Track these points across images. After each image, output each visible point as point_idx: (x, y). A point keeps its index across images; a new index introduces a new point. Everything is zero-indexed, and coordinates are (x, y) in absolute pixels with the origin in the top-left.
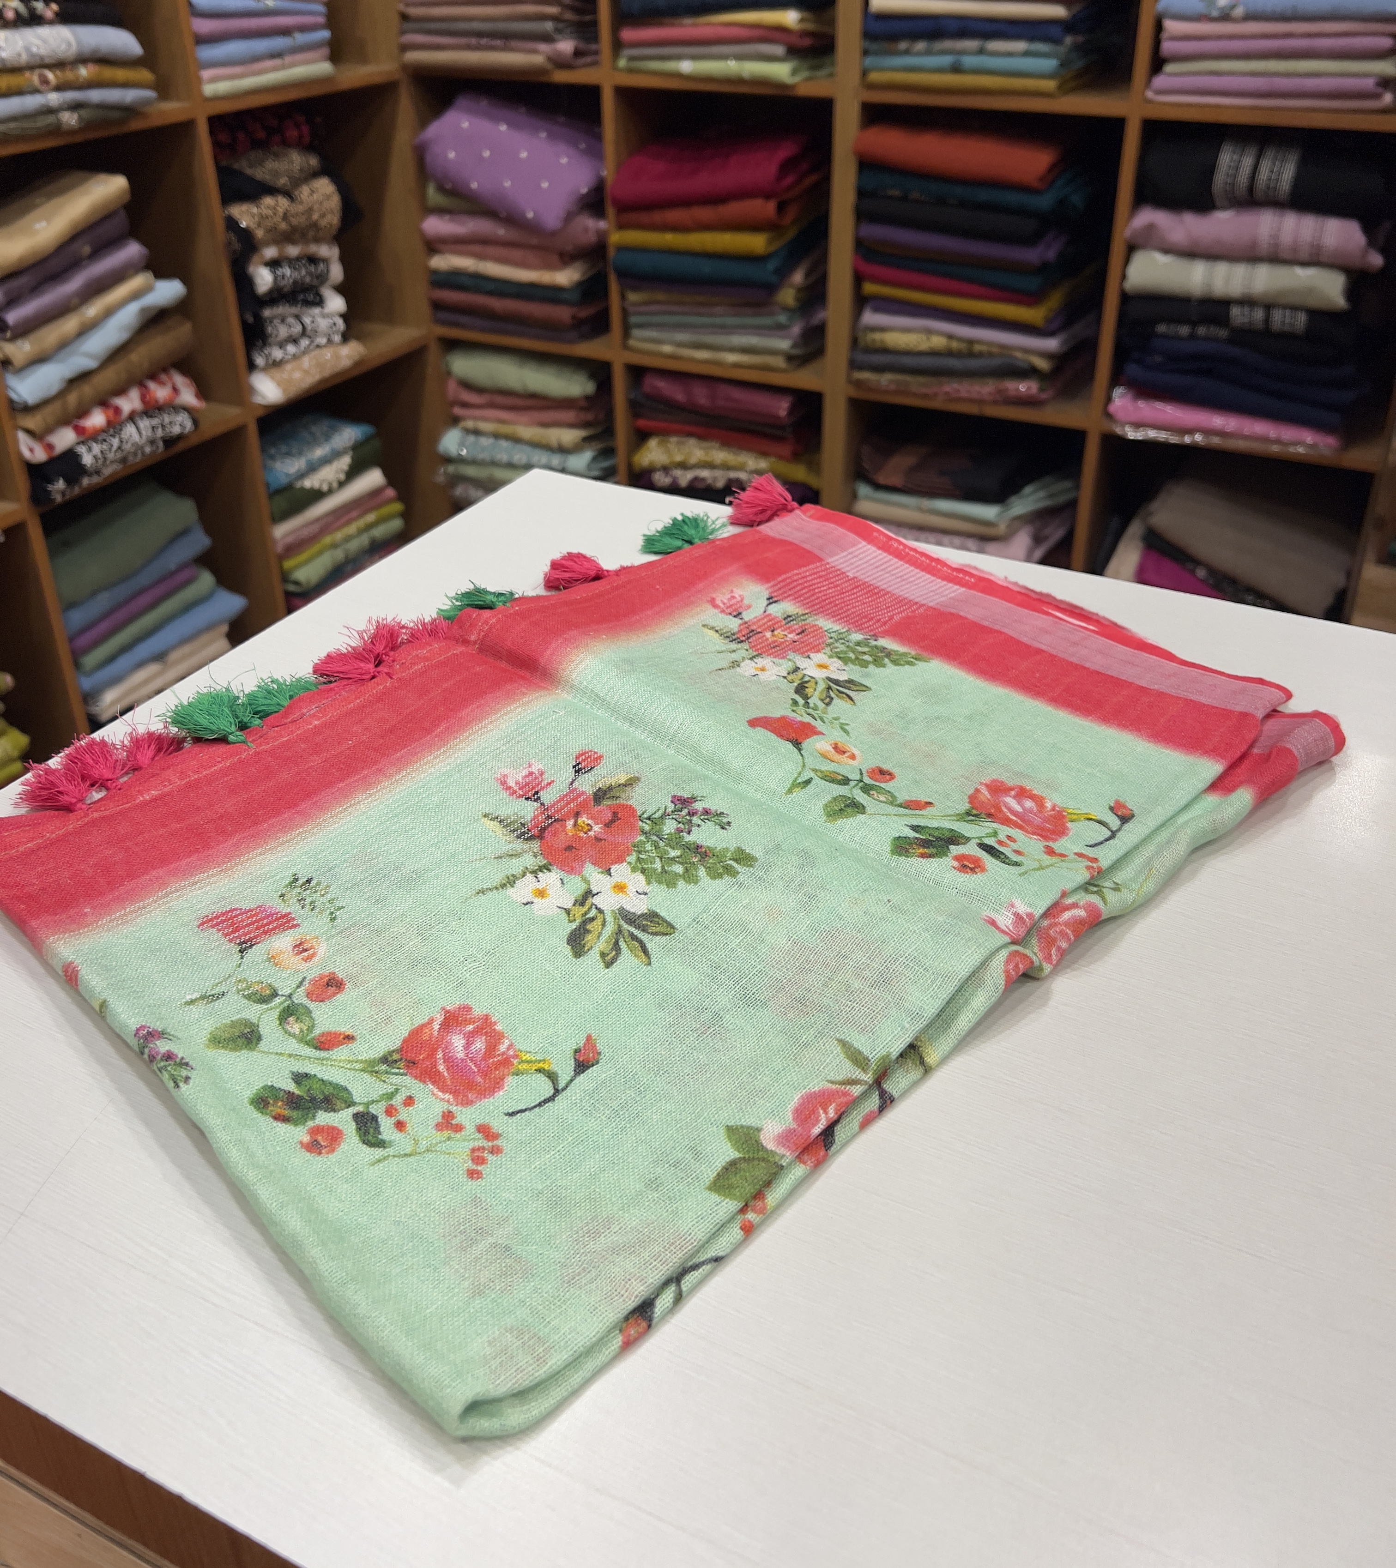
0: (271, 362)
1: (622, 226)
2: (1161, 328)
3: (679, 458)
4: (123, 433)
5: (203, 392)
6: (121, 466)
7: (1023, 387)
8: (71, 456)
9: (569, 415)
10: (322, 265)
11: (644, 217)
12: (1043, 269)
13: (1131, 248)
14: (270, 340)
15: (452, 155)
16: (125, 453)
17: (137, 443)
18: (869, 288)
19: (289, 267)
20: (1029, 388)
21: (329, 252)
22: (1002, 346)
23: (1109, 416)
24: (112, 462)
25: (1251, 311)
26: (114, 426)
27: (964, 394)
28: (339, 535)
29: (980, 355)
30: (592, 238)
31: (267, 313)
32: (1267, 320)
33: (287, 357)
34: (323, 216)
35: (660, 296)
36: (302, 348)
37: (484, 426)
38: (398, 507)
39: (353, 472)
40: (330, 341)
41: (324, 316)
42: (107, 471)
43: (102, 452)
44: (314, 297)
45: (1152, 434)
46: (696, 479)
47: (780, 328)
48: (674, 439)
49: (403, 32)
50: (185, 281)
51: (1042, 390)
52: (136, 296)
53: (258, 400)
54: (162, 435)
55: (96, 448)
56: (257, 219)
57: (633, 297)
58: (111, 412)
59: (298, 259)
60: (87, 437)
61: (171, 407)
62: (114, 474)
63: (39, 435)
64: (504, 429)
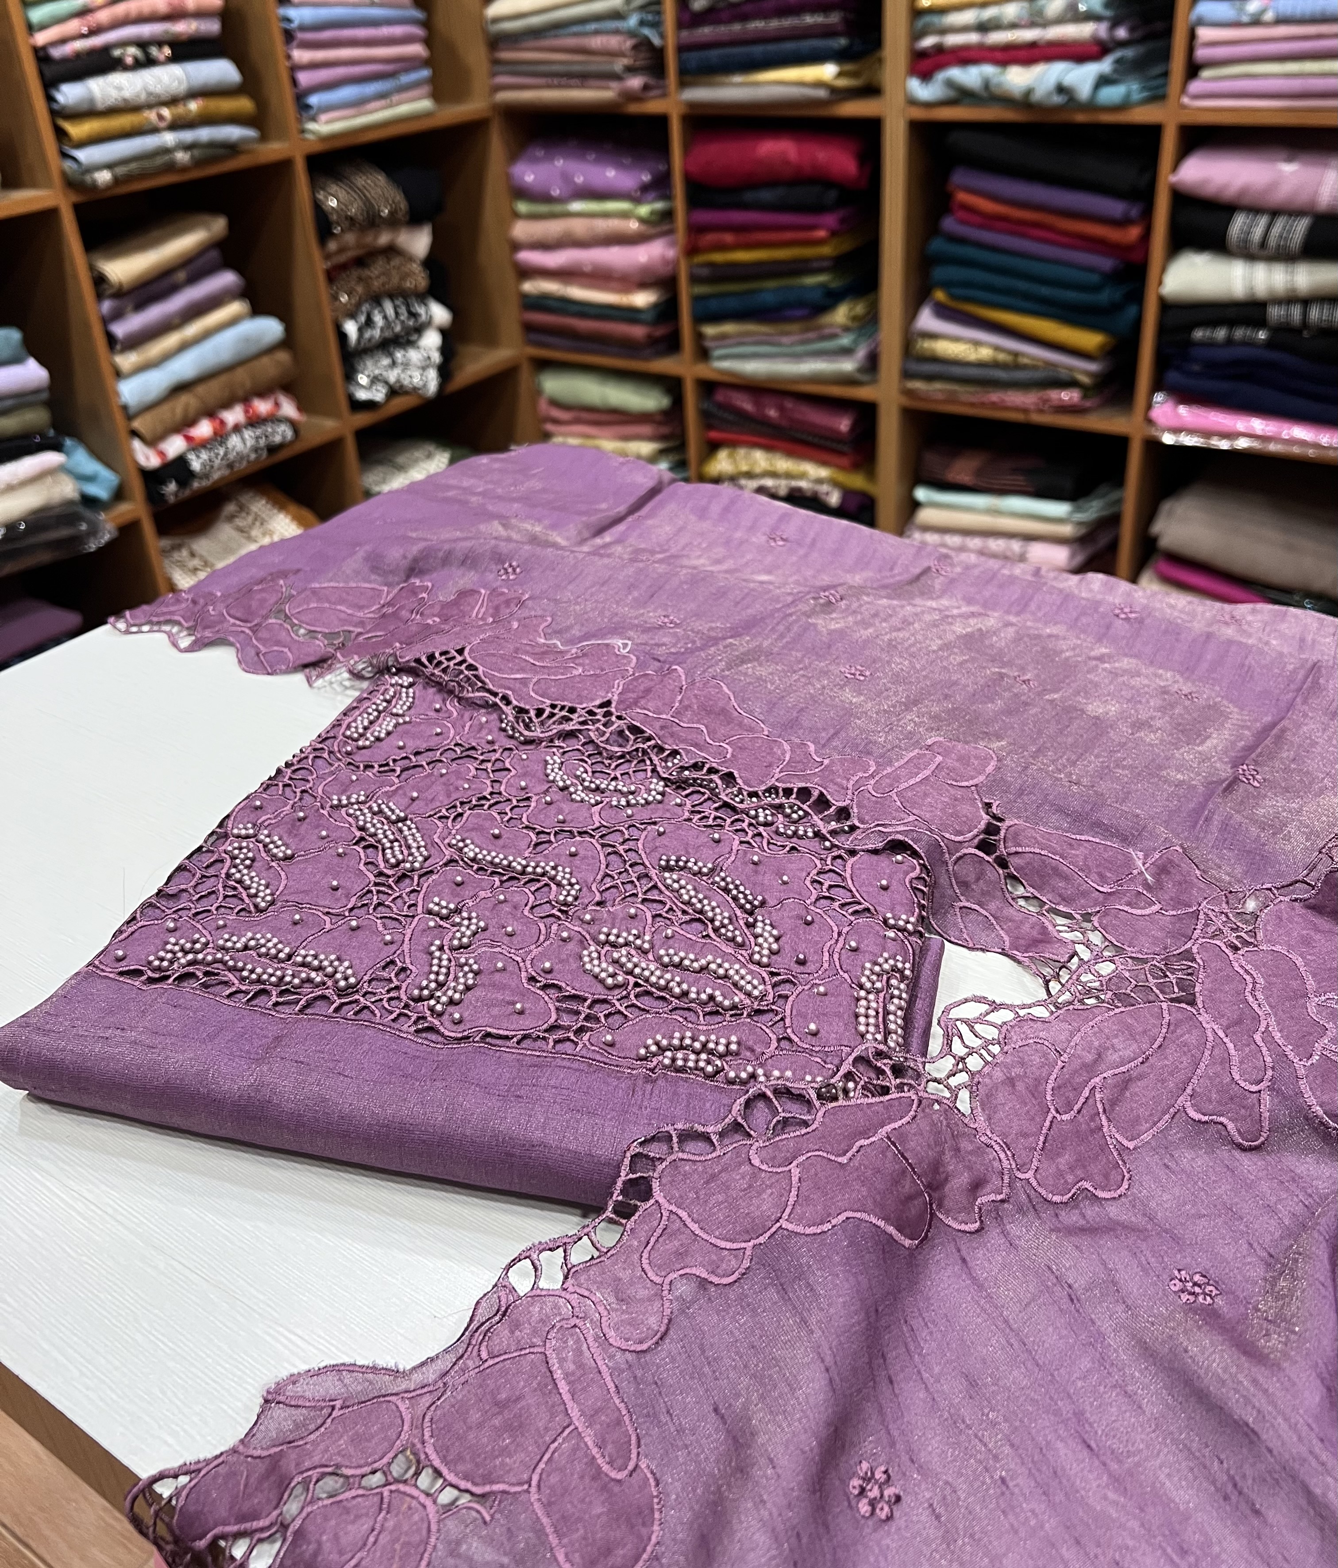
3: (744, 468)
4: (228, 442)
5: (304, 406)
6: (226, 472)
7: (1067, 396)
8: (181, 461)
9: (647, 429)
16: (230, 461)
17: (242, 452)
20: (1072, 396)
23: (1150, 422)
24: (219, 469)
26: (220, 436)
27: (1008, 403)
29: (1025, 367)
32: (1303, 317)
37: (572, 440)
42: (216, 476)
43: (209, 459)
46: (761, 488)
47: (843, 352)
48: (742, 452)
49: (494, 75)
51: (1085, 397)
52: (233, 323)
54: (265, 443)
55: (204, 455)
58: (218, 421)
60: (197, 445)
61: (272, 419)
62: (222, 479)
63: (152, 442)
64: (590, 443)
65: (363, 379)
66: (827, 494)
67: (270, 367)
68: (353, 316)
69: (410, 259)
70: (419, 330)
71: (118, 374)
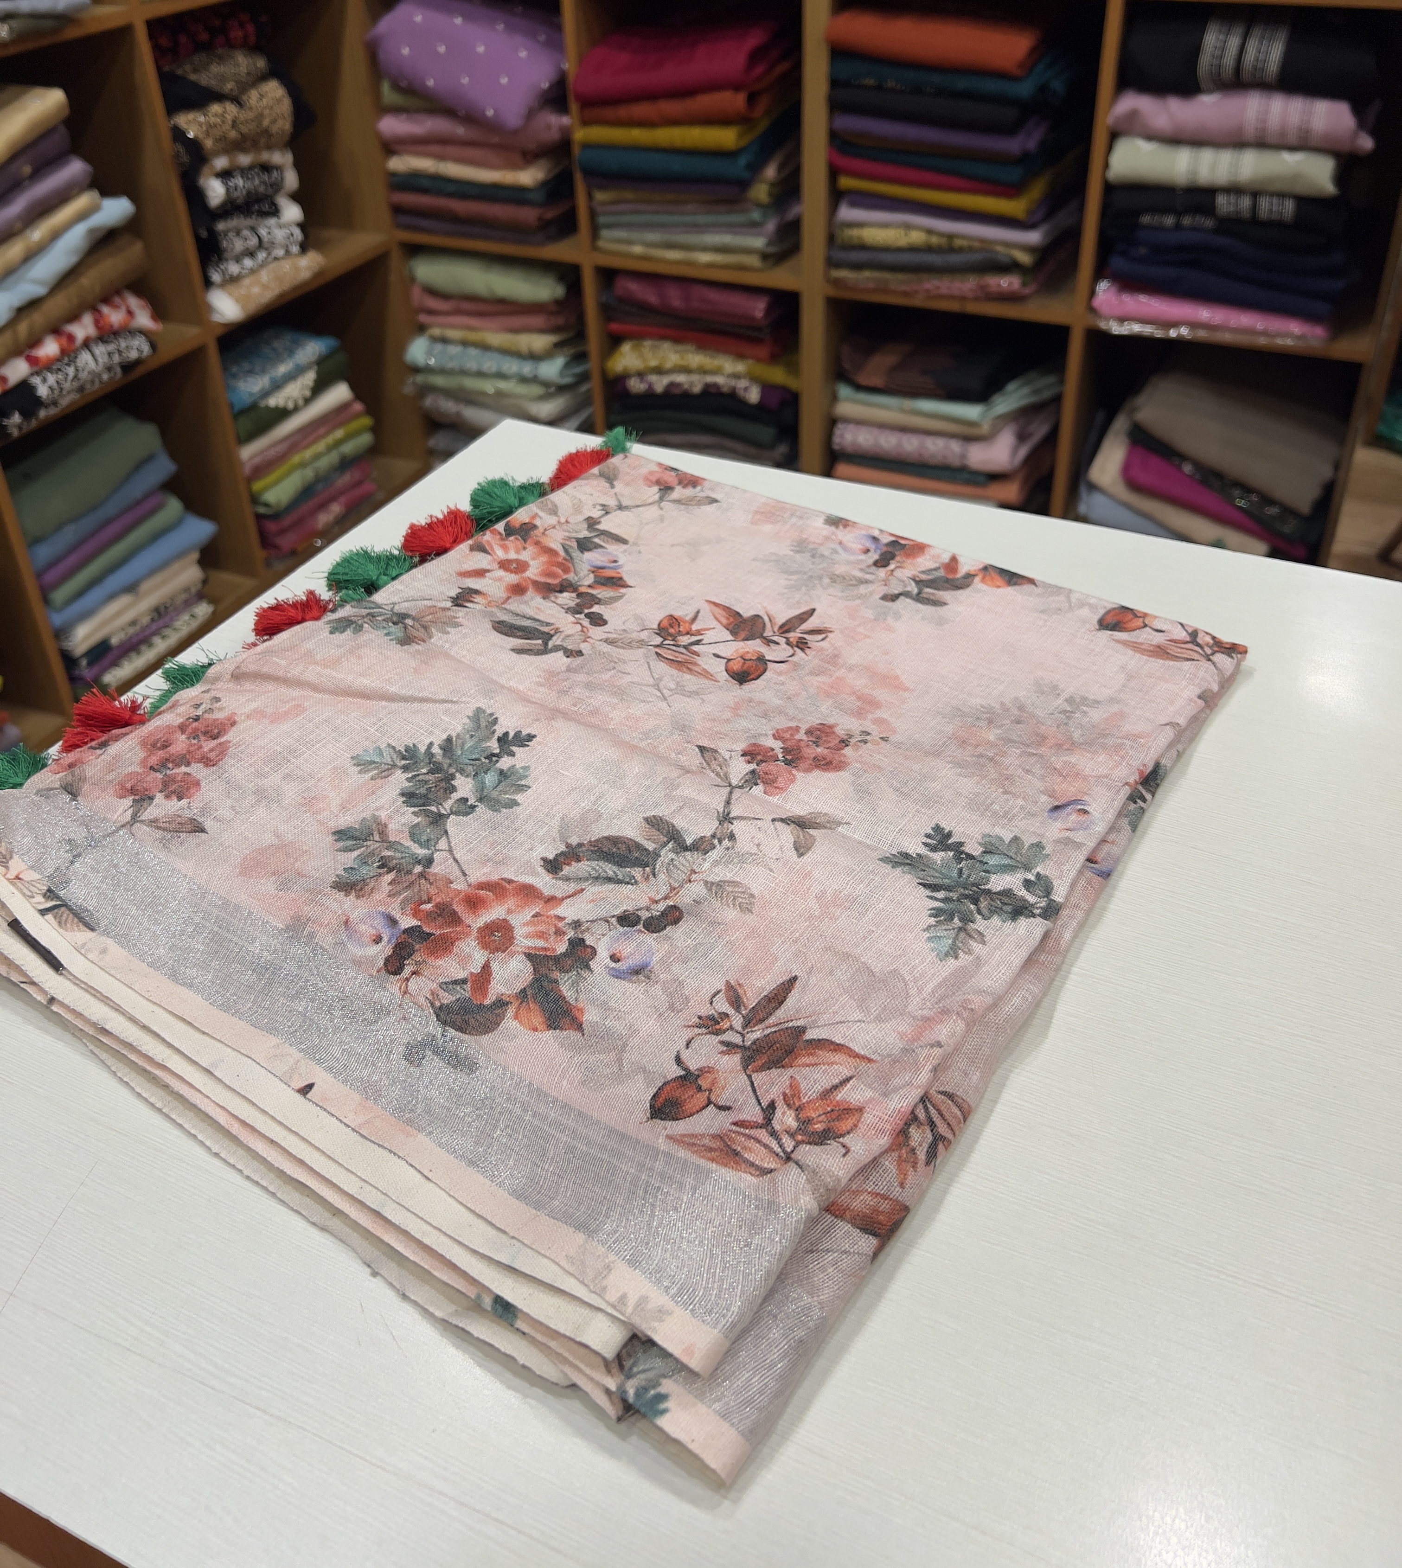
0: (227, 277)
1: (586, 122)
2: (1146, 219)
3: (653, 363)
4: (78, 360)
5: (159, 313)
6: (76, 396)
7: (1005, 283)
8: (25, 387)
9: (538, 321)
10: (275, 173)
11: (609, 112)
12: (1024, 159)
13: (1114, 136)
14: (226, 255)
15: (406, 51)
16: (82, 382)
17: (94, 371)
18: (845, 182)
19: (242, 177)
20: (1010, 284)
21: (282, 158)
22: (983, 241)
23: (1092, 310)
24: (69, 392)
25: (1237, 199)
27: (944, 291)
28: (308, 454)
29: (961, 250)
30: (554, 135)
31: (221, 226)
32: (1254, 207)
33: (244, 271)
34: (274, 121)
35: (629, 195)
36: (260, 262)
37: (451, 334)
38: (366, 421)
39: (319, 388)
40: (288, 252)
41: (280, 227)
42: (65, 402)
43: (58, 382)
44: (270, 207)
45: (1136, 328)
46: (672, 385)
47: (753, 226)
48: (648, 343)
50: (133, 199)
51: (1024, 284)
52: (82, 216)
53: (217, 318)
54: (120, 361)
55: (51, 379)
56: (204, 128)
57: (600, 196)
58: (64, 340)
59: (251, 168)
60: (40, 367)
61: (127, 331)
62: (73, 404)
64: (473, 336)
66: (746, 389)
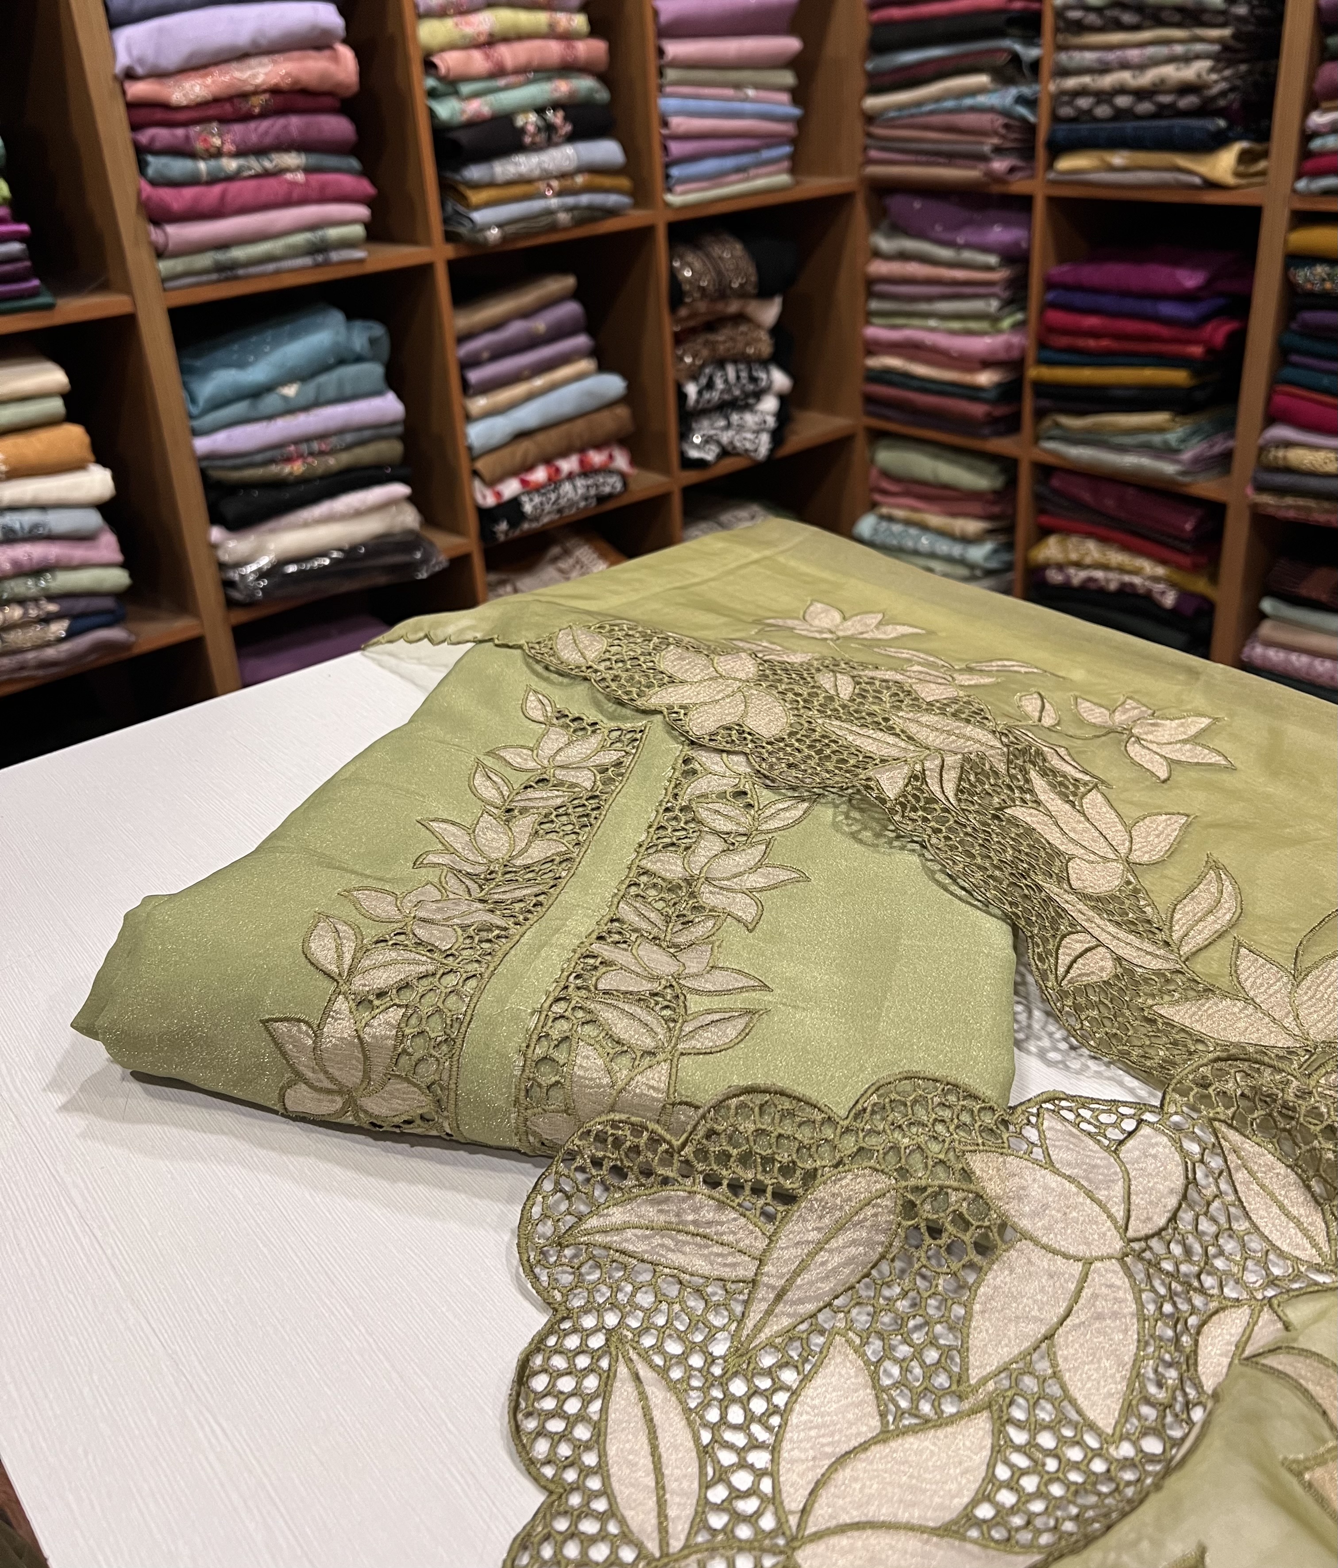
3: (1074, 556)
4: (561, 488)
5: (636, 460)
6: (557, 517)
8: (515, 502)
9: (977, 508)
16: (561, 506)
17: (573, 499)
24: (549, 513)
26: (554, 482)
42: (546, 520)
43: (541, 503)
46: (1089, 579)
48: (1074, 540)
49: (868, 149)
52: (577, 378)
54: (596, 494)
55: (537, 499)
58: (554, 469)
60: (530, 489)
61: (606, 470)
62: (551, 522)
63: (491, 483)
64: (916, 516)
65: (697, 439)
66: (1161, 593)
67: (608, 422)
68: (694, 378)
69: (758, 326)
70: (758, 395)
71: (469, 418)
